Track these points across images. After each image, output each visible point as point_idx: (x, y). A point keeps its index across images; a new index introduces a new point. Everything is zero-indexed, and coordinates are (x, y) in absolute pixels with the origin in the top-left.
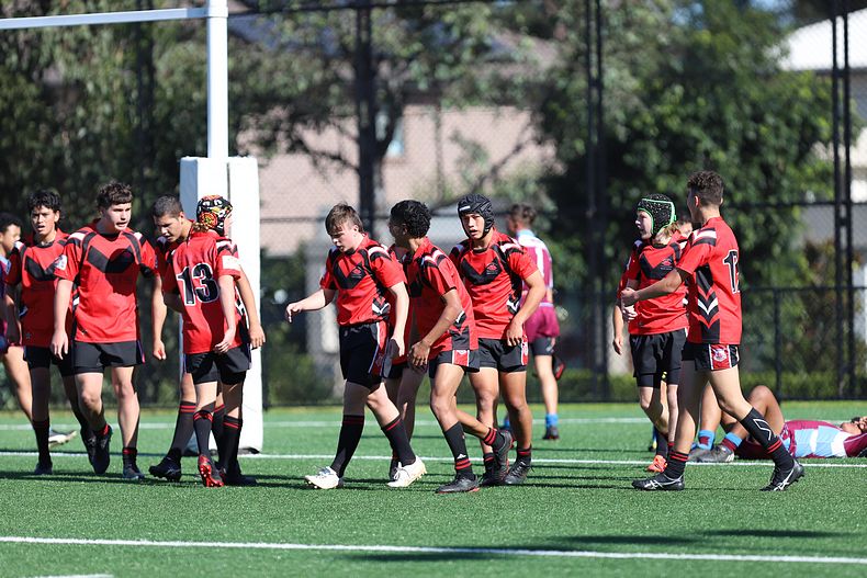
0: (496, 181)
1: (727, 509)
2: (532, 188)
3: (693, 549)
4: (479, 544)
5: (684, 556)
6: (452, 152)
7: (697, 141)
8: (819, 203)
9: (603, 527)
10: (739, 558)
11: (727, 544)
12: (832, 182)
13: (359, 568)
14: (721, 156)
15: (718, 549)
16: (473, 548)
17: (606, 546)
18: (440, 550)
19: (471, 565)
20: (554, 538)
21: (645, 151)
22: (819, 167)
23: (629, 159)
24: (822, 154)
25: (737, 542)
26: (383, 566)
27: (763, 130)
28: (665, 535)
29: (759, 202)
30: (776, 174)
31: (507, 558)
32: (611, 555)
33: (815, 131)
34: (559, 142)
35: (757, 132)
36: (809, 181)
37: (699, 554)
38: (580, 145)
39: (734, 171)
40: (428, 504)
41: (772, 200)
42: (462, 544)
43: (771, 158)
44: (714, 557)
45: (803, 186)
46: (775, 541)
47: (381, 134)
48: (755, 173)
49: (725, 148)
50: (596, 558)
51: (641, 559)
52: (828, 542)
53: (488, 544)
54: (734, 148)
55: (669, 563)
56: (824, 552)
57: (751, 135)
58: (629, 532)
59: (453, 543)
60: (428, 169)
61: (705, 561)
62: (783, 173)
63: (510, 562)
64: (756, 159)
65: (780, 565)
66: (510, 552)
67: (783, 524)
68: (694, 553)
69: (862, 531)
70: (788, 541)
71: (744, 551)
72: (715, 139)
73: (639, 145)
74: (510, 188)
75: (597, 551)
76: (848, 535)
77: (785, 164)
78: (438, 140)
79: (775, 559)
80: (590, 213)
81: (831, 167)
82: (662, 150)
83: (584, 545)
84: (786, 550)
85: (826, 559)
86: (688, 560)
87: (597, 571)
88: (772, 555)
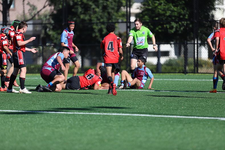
0: (39, 15)
1: (98, 101)
2: (48, 17)
3: (89, 112)
4: (34, 110)
5: (87, 113)
6: (27, 8)
7: (91, 6)
8: (122, 22)
9: (66, 105)
10: (101, 114)
11: (98, 110)
12: (126, 17)
13: (2, 116)
14: (97, 10)
15: (95, 111)
16: (32, 111)
17: (67, 111)
18: (24, 111)
19: (32, 115)
20: (53, 108)
21: (77, 8)
22: (123, 13)
23: (73, 10)
24: (123, 10)
25: (101, 110)
26: (9, 115)
27: (108, 3)
28: (82, 108)
29: (107, 22)
30: (111, 15)
31: (41, 113)
32: (68, 113)
33: (122, 3)
34: (55, 6)
35: (107, 3)
36: (120, 16)
37: (91, 113)
38: (61, 6)
39: (100, 14)
40: (21, 99)
41: (110, 21)
42: (30, 110)
43: (110, 10)
44: (95, 114)
45: (118, 18)
46: (111, 110)
47: (8, 3)
48: (106, 14)
49: (98, 8)
50: (64, 114)
51: (76, 114)
52: (124, 110)
53: (36, 110)
54: (101, 8)
55: (83, 115)
56: (123, 112)
57: (105, 4)
58: (73, 107)
59: (27, 110)
60: (21, 12)
61: (92, 115)
62: (113, 14)
63: (42, 115)
64: (106, 11)
65: (112, 116)
66: (42, 112)
67: (113, 105)
68: (90, 113)
69: (133, 107)
70: (114, 109)
71: (102, 112)
72: (96, 5)
73: (76, 6)
74: (42, 17)
75: (65, 112)
76: (129, 108)
77: (114, 12)
78: (23, 4)
79: (110, 114)
80: (63, 24)
81: (125, 13)
82: (82, 8)
83: (61, 110)
84: (113, 112)
85: (124, 114)
86: (88, 114)
87: (64, 117)
88: (110, 113)
